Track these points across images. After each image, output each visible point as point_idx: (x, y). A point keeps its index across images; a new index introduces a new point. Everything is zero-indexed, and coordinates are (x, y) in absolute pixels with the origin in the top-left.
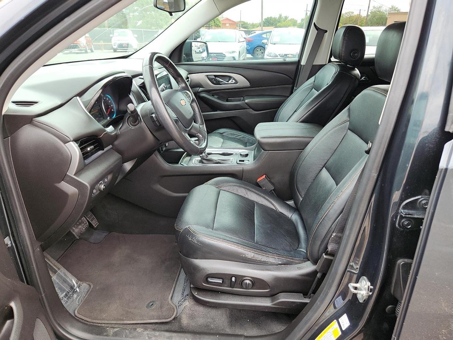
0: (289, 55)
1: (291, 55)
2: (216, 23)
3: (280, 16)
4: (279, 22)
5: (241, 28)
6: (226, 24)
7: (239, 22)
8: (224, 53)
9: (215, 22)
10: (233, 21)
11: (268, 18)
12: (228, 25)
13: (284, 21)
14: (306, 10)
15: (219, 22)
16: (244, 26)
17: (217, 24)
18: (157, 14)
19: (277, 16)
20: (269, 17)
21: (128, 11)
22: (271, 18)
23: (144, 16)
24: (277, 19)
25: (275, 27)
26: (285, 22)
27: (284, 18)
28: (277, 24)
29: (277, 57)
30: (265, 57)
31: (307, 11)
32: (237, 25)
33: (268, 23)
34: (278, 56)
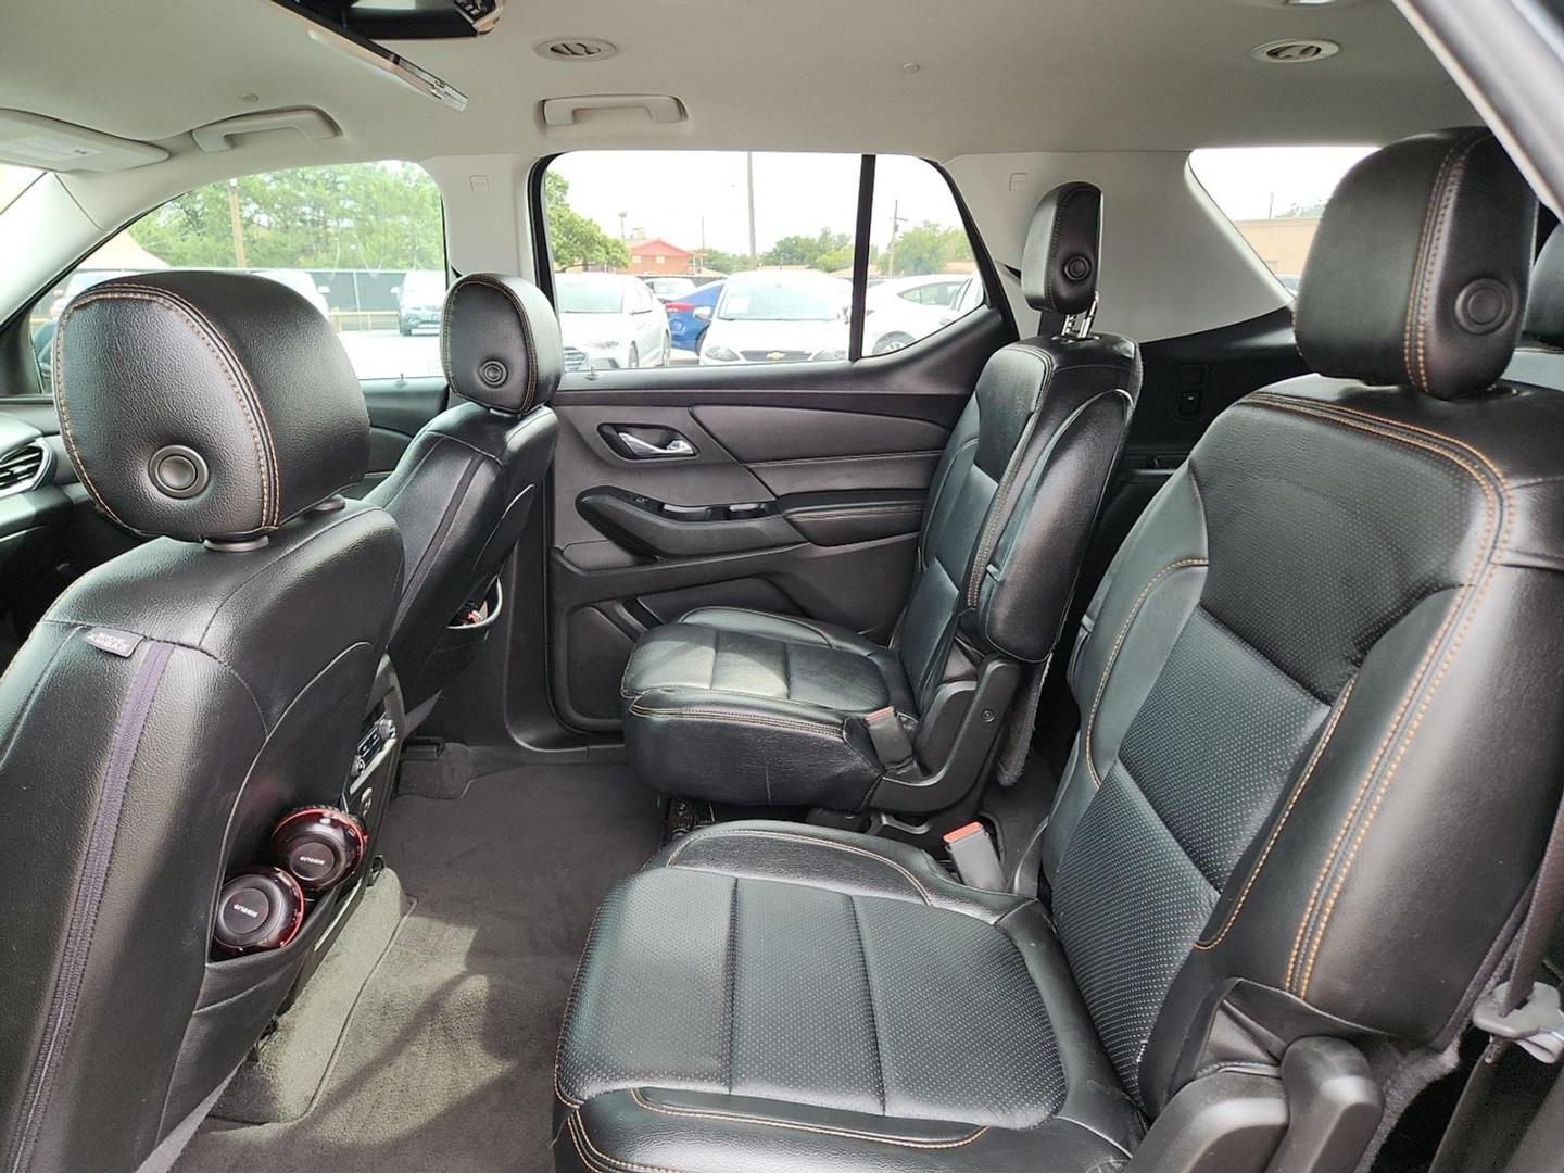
0: (771, 352)
1: (781, 352)
2: (613, 254)
3: (825, 233)
4: (820, 251)
5: (703, 269)
6: (654, 257)
7: (699, 251)
8: (581, 349)
9: (608, 253)
10: (677, 250)
11: (787, 239)
12: (660, 260)
13: (838, 249)
14: (893, 217)
15: (623, 252)
16: (713, 263)
17: (615, 258)
18: (416, 224)
19: (816, 235)
20: (792, 236)
21: (322, 214)
22: (797, 238)
23: (371, 231)
24: (817, 242)
25: (809, 268)
26: (842, 251)
27: (836, 239)
28: (815, 259)
29: (738, 359)
30: (703, 358)
31: (896, 218)
32: (692, 261)
33: (788, 256)
34: (741, 356)
